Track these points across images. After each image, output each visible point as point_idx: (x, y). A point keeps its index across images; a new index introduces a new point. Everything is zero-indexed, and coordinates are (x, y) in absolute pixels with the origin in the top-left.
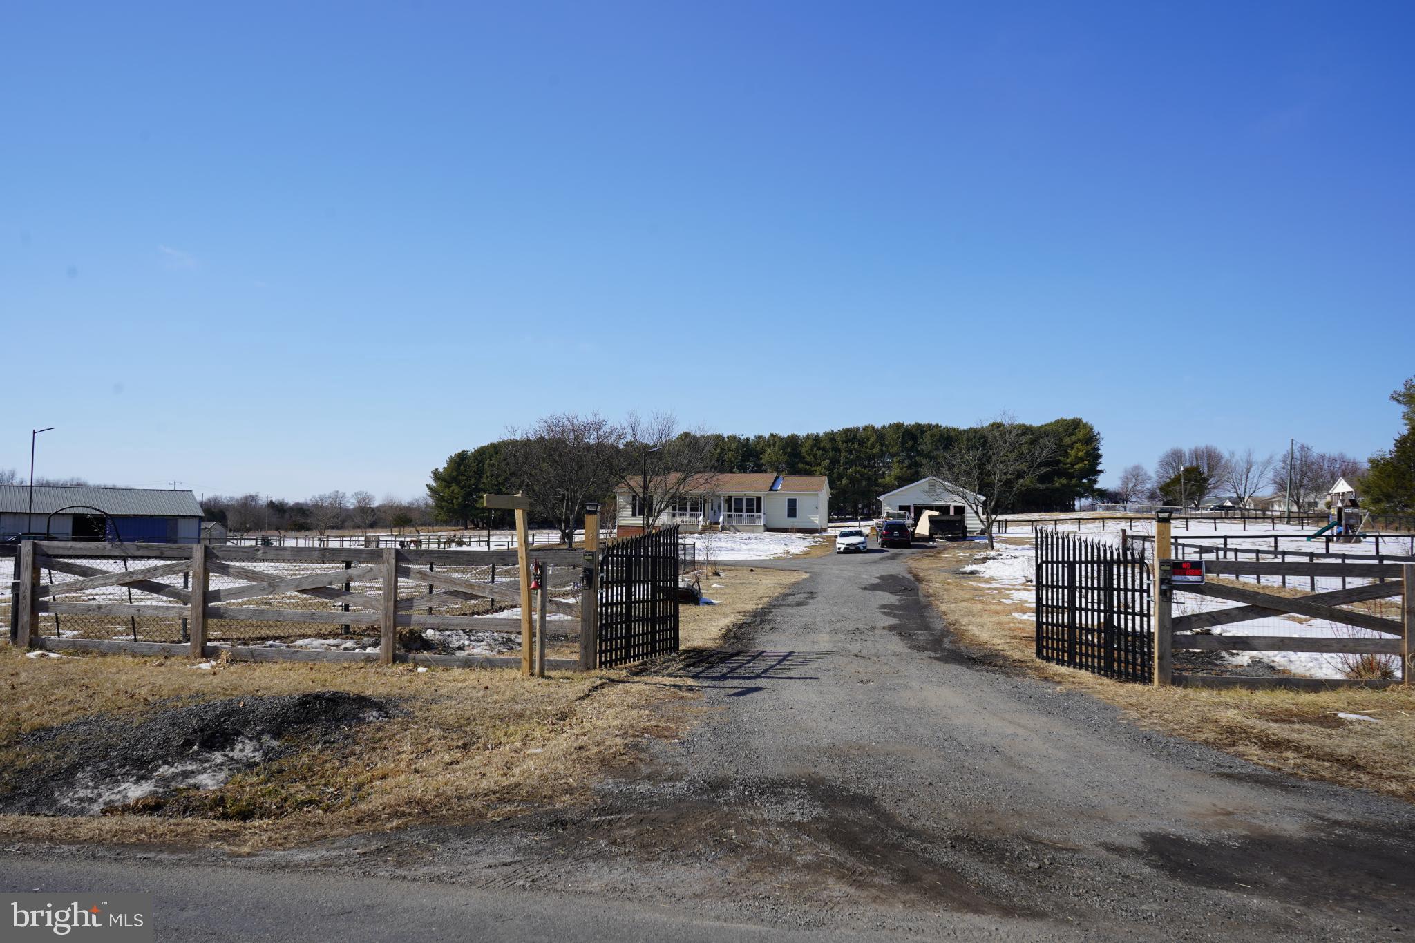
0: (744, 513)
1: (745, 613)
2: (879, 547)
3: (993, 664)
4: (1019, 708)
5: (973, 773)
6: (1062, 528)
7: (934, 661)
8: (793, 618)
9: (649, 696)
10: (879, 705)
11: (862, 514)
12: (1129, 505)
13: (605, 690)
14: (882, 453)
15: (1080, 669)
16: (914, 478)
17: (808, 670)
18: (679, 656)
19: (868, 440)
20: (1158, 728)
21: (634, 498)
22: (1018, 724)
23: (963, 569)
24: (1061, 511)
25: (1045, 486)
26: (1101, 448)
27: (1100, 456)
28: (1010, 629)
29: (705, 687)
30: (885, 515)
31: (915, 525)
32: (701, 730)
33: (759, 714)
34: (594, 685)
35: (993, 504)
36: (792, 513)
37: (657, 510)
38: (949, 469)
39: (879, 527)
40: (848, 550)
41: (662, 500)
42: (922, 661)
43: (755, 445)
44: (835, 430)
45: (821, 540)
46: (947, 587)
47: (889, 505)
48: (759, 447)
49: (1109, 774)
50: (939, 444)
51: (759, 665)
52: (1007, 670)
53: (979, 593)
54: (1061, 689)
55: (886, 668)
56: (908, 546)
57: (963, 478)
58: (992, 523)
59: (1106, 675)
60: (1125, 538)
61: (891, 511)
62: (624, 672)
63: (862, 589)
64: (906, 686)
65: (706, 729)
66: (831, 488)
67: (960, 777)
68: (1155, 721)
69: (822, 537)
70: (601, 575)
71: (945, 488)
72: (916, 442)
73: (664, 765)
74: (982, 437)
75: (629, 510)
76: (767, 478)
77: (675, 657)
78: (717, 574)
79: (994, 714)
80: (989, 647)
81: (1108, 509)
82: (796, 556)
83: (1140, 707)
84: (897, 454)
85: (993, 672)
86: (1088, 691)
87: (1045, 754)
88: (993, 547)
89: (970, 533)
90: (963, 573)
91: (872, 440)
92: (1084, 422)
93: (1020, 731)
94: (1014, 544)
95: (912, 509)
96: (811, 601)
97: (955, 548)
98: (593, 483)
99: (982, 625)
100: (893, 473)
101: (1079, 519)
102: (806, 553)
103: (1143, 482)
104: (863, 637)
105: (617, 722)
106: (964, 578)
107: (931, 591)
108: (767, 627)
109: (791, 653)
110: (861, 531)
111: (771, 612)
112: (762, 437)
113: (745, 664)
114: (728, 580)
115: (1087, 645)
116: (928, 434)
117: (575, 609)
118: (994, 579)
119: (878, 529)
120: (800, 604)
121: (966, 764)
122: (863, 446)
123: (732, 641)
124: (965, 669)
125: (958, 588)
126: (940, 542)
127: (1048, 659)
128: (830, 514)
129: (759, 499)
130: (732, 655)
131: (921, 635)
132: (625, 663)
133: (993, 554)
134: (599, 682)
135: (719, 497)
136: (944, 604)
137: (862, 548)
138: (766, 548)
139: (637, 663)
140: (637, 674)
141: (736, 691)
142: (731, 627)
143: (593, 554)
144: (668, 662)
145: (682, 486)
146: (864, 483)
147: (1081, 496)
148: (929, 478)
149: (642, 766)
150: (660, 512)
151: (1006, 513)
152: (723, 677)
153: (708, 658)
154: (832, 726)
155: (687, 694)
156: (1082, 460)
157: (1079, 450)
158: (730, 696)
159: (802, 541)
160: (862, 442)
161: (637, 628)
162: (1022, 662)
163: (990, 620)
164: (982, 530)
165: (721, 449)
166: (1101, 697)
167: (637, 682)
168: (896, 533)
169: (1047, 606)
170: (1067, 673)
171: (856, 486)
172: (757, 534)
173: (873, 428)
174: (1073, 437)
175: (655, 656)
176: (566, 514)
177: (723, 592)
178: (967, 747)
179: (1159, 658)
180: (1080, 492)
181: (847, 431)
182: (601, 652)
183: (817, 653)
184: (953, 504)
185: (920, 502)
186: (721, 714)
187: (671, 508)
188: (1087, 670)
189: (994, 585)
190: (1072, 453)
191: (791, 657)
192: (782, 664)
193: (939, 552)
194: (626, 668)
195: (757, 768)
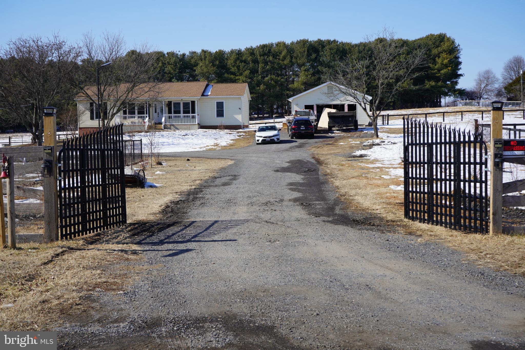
0: (182, 115)
1: (181, 193)
2: (289, 138)
3: (372, 224)
4: (388, 255)
5: (351, 305)
6: (430, 120)
7: (327, 224)
8: (219, 196)
9: (100, 259)
10: (282, 258)
11: (277, 113)
12: (482, 100)
13: (65, 257)
14: (292, 64)
15: (437, 225)
16: (317, 82)
17: (230, 234)
18: (126, 228)
19: (280, 53)
20: (490, 265)
21: (91, 105)
22: (387, 268)
23: (354, 154)
24: (431, 107)
25: (417, 87)
26: (461, 56)
27: (460, 63)
28: (387, 198)
29: (146, 251)
30: (293, 113)
31: (318, 120)
32: (142, 283)
33: (187, 269)
34: (56, 253)
35: (377, 102)
36: (220, 113)
37: (111, 114)
38: (344, 76)
39: (289, 123)
40: (265, 142)
41: (115, 106)
42: (317, 224)
43: (190, 60)
44: (254, 46)
45: (244, 134)
46: (341, 167)
47: (297, 105)
48: (193, 61)
49: (452, 300)
50: (336, 56)
51: (190, 232)
52: (382, 228)
53: (365, 171)
54: (421, 241)
55: (289, 230)
56: (311, 136)
57: (355, 82)
58: (377, 117)
59: (455, 229)
60: (477, 126)
61: (298, 109)
62: (81, 242)
63: (275, 171)
64: (304, 243)
65: (146, 282)
66: (251, 93)
67: (340, 308)
68: (489, 261)
69: (245, 132)
70: (59, 165)
71: (340, 90)
72: (318, 55)
73: (111, 311)
74: (370, 49)
75: (88, 114)
76: (200, 85)
77: (123, 229)
78: (160, 164)
79: (370, 261)
80: (370, 211)
81: (466, 104)
82: (224, 148)
83: (478, 251)
84: (304, 65)
85: (372, 230)
86: (441, 241)
87: (406, 288)
88: (377, 136)
89: (360, 125)
90: (354, 157)
91: (283, 54)
92: (448, 36)
93: (388, 273)
94: (394, 133)
95: (315, 108)
96: (234, 182)
97: (349, 137)
98: (57, 93)
99: (366, 195)
100: (300, 79)
101: (444, 113)
102: (231, 145)
103: (493, 83)
104: (273, 208)
105: (75, 280)
106: (355, 160)
107: (328, 171)
108: (198, 203)
109: (216, 222)
110: (275, 126)
111: (202, 191)
112: (195, 52)
113: (179, 232)
114: (169, 168)
115: (441, 206)
116: (327, 47)
117: (39, 193)
118: (378, 161)
119: (288, 124)
120: (225, 184)
121: (346, 299)
122: (276, 59)
123: (169, 215)
124: (350, 229)
125: (349, 168)
126: (337, 133)
127: (413, 219)
128: (250, 114)
129: (193, 102)
130: (169, 226)
131: (318, 204)
132: (83, 235)
133: (377, 141)
134: (61, 250)
135: (161, 102)
136: (337, 181)
137: (276, 140)
138: (200, 142)
139: (92, 234)
140: (92, 243)
141: (171, 252)
142: (169, 204)
143: (51, 149)
144: (117, 233)
145: (130, 94)
146: (278, 88)
147: (446, 94)
148: (327, 83)
149: (93, 313)
150: (113, 115)
151: (388, 109)
152: (161, 242)
153: (150, 228)
154: (245, 276)
155: (131, 257)
156: (446, 66)
157: (444, 59)
158: (166, 256)
159: (228, 136)
160: (275, 55)
161: (90, 207)
162: (394, 221)
163: (370, 191)
164: (369, 123)
165: (162, 63)
166: (450, 245)
167: (91, 249)
168: (303, 128)
169: (412, 178)
170: (427, 228)
171: (272, 90)
172: (192, 131)
173: (284, 44)
174: (439, 48)
175: (107, 228)
176: (36, 119)
177: (164, 177)
178: (347, 286)
179: (493, 214)
180: (445, 92)
181: (264, 46)
182: (62, 227)
183: (236, 221)
184: (346, 103)
185: (321, 102)
186: (158, 270)
187: (122, 112)
188: (441, 225)
189: (378, 165)
190: (439, 61)
191: (216, 225)
192: (208, 231)
193: (337, 141)
194: (83, 239)
195: (184, 310)
